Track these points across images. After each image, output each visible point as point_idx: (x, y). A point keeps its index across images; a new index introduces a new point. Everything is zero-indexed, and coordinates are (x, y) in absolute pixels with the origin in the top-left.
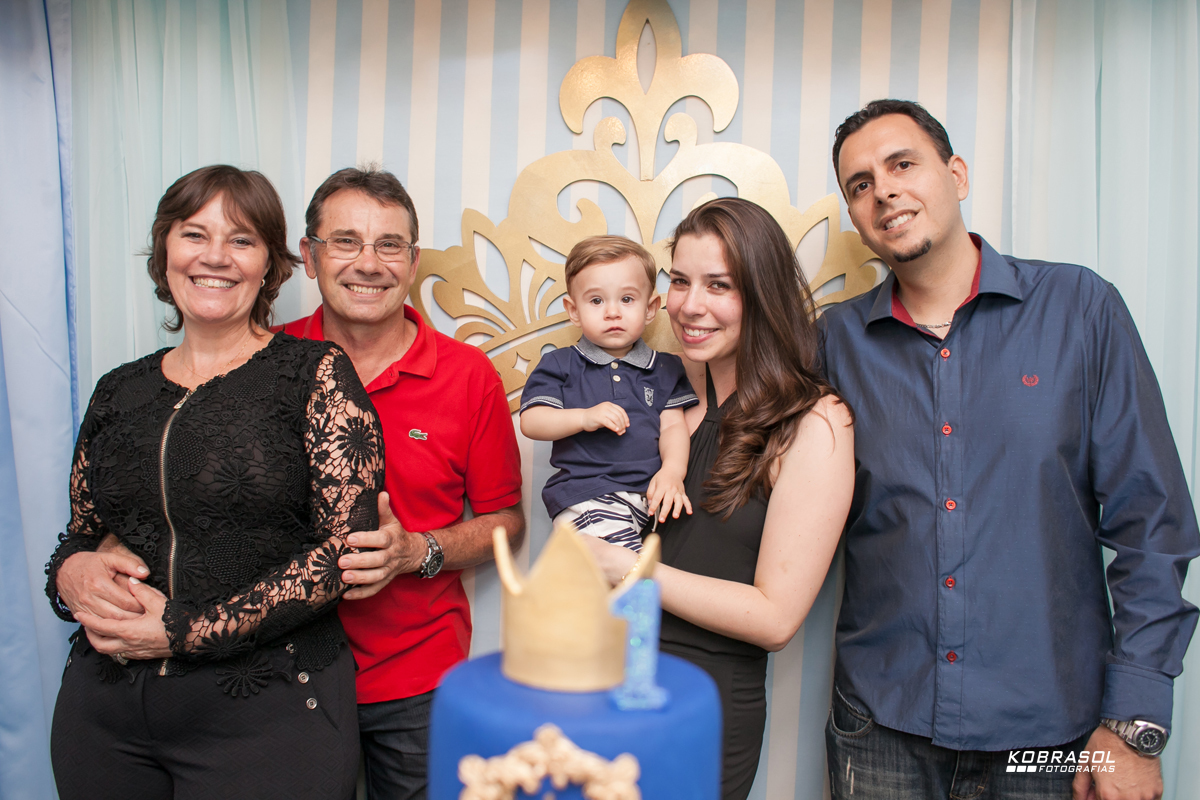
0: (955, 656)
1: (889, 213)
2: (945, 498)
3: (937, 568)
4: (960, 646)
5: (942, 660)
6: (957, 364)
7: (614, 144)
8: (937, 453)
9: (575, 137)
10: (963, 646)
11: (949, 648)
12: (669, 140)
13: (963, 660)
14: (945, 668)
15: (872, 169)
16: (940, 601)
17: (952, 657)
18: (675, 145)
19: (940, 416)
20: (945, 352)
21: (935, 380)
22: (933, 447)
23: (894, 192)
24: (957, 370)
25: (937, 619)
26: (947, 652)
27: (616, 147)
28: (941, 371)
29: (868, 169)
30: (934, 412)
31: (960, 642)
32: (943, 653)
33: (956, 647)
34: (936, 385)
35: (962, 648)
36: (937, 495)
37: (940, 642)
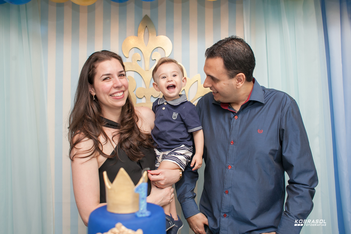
2: (228, 165)
3: (223, 187)
5: (222, 217)
6: (239, 121)
7: (138, 60)
8: (228, 150)
9: (127, 59)
10: (229, 212)
11: (224, 213)
12: (153, 59)
14: (223, 219)
16: (223, 198)
18: (155, 61)
19: (231, 138)
20: (236, 117)
21: (232, 126)
22: (227, 147)
24: (239, 123)
25: (221, 203)
27: (138, 61)
28: (234, 123)
30: (230, 136)
31: (228, 211)
33: (227, 213)
34: (231, 127)
36: (226, 163)
37: (222, 211)
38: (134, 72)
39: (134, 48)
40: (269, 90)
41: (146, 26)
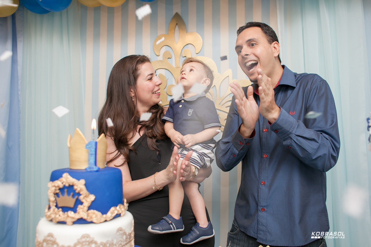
0: (264, 210)
1: (246, 61)
4: (266, 206)
5: (260, 211)
8: (262, 138)
9: (158, 57)
11: (262, 206)
12: (183, 56)
13: (267, 211)
14: (261, 214)
15: (242, 45)
17: (263, 210)
19: (264, 125)
23: (247, 53)
25: (258, 196)
26: (262, 208)
27: (169, 59)
29: (241, 45)
31: (266, 205)
32: (260, 208)
33: (264, 206)
35: (266, 207)
37: (259, 204)
38: (164, 70)
39: (165, 46)
40: (301, 75)
41: (177, 24)
